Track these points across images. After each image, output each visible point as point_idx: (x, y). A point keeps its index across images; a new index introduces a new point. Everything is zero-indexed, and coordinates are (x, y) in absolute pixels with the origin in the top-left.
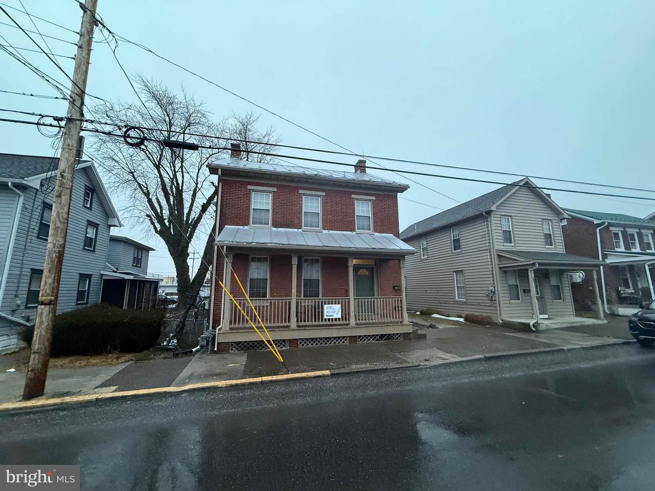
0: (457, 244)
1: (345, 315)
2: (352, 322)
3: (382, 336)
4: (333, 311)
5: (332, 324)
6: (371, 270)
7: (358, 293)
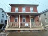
0: (45, 15)
1: (29, 25)
2: (31, 27)
3: (37, 30)
4: (27, 25)
5: (27, 27)
6: (33, 18)
7: (31, 21)
